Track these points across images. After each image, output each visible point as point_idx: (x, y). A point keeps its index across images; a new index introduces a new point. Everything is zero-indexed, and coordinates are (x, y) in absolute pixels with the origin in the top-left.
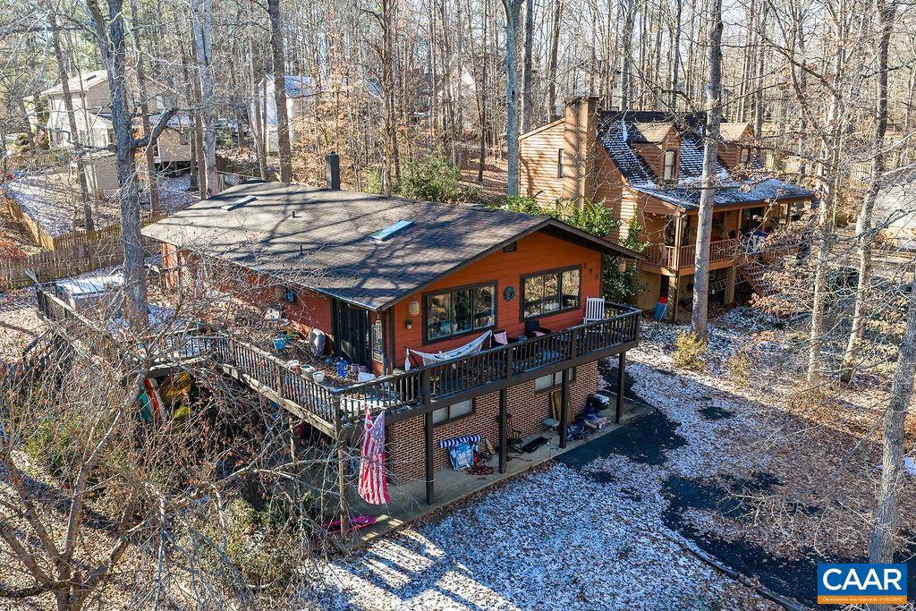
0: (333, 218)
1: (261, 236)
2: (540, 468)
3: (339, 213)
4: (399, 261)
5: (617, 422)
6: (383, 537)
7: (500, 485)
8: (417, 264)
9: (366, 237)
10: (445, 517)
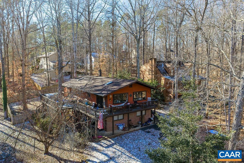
0: (98, 81)
1: (84, 85)
2: (136, 130)
3: (100, 80)
4: (109, 88)
5: (154, 123)
6: (104, 139)
7: (127, 133)
8: (112, 89)
9: (104, 84)
10: (116, 137)
